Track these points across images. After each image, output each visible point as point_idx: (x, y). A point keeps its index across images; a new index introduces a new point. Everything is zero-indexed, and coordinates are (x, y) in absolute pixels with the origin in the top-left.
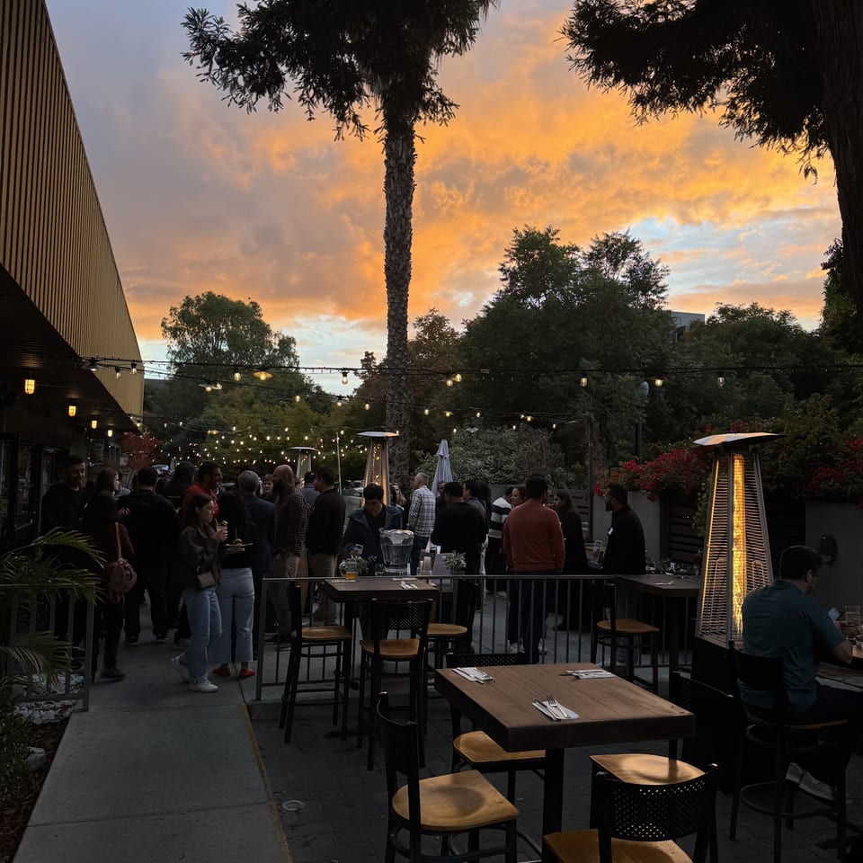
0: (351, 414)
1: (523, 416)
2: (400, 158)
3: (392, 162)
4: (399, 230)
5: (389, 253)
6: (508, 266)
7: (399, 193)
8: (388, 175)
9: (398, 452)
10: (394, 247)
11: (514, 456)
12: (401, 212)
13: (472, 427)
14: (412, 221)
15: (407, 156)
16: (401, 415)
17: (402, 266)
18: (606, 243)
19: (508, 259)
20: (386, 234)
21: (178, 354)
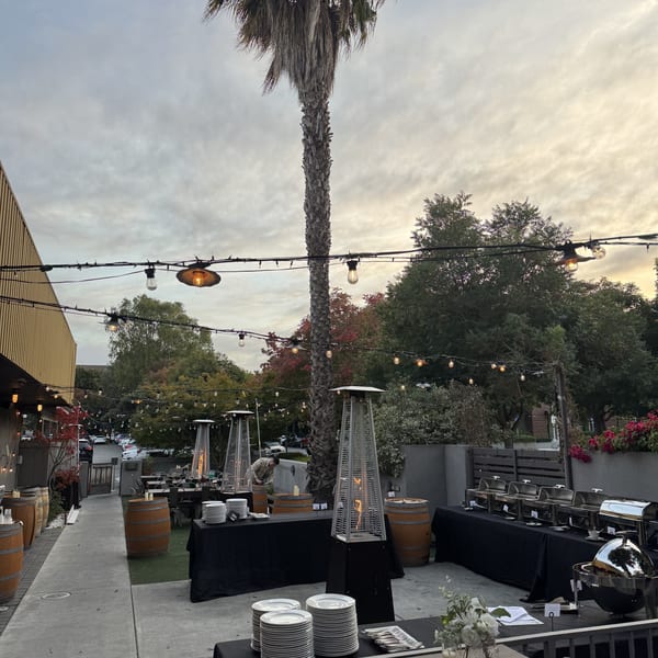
0: (267, 381)
1: (494, 366)
2: (318, 135)
3: (310, 140)
4: (318, 201)
5: (310, 222)
6: (419, 233)
7: (317, 167)
8: (307, 151)
9: (325, 415)
10: (314, 217)
11: (448, 413)
12: (320, 185)
13: (423, 383)
14: (330, 193)
15: (324, 134)
16: (327, 377)
17: (322, 234)
18: (508, 212)
19: (420, 227)
20: (306, 205)
21: (117, 344)
